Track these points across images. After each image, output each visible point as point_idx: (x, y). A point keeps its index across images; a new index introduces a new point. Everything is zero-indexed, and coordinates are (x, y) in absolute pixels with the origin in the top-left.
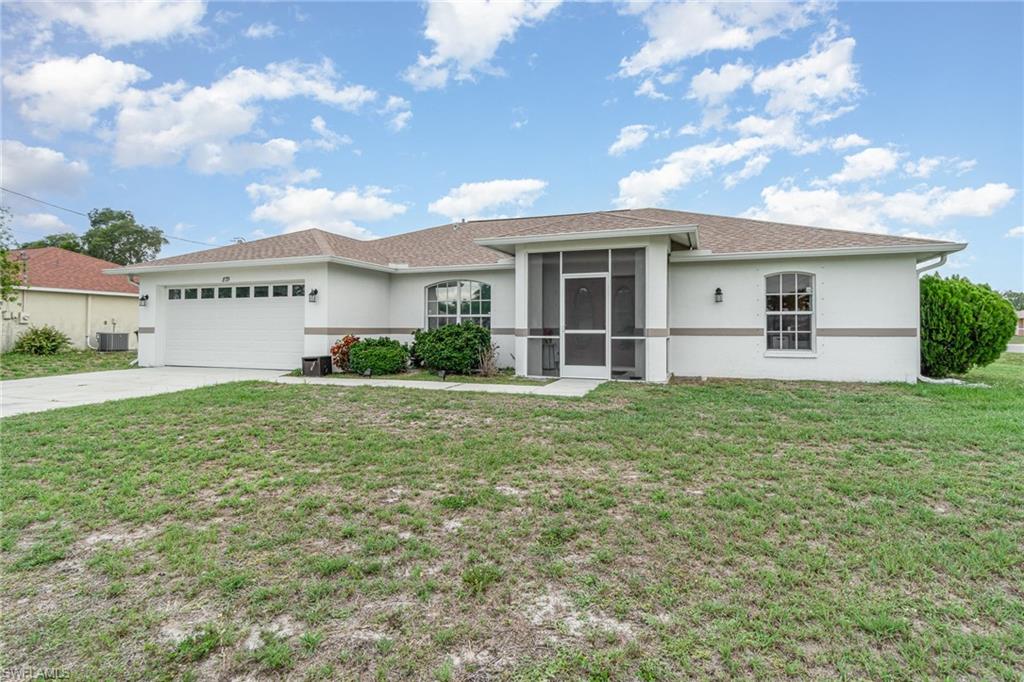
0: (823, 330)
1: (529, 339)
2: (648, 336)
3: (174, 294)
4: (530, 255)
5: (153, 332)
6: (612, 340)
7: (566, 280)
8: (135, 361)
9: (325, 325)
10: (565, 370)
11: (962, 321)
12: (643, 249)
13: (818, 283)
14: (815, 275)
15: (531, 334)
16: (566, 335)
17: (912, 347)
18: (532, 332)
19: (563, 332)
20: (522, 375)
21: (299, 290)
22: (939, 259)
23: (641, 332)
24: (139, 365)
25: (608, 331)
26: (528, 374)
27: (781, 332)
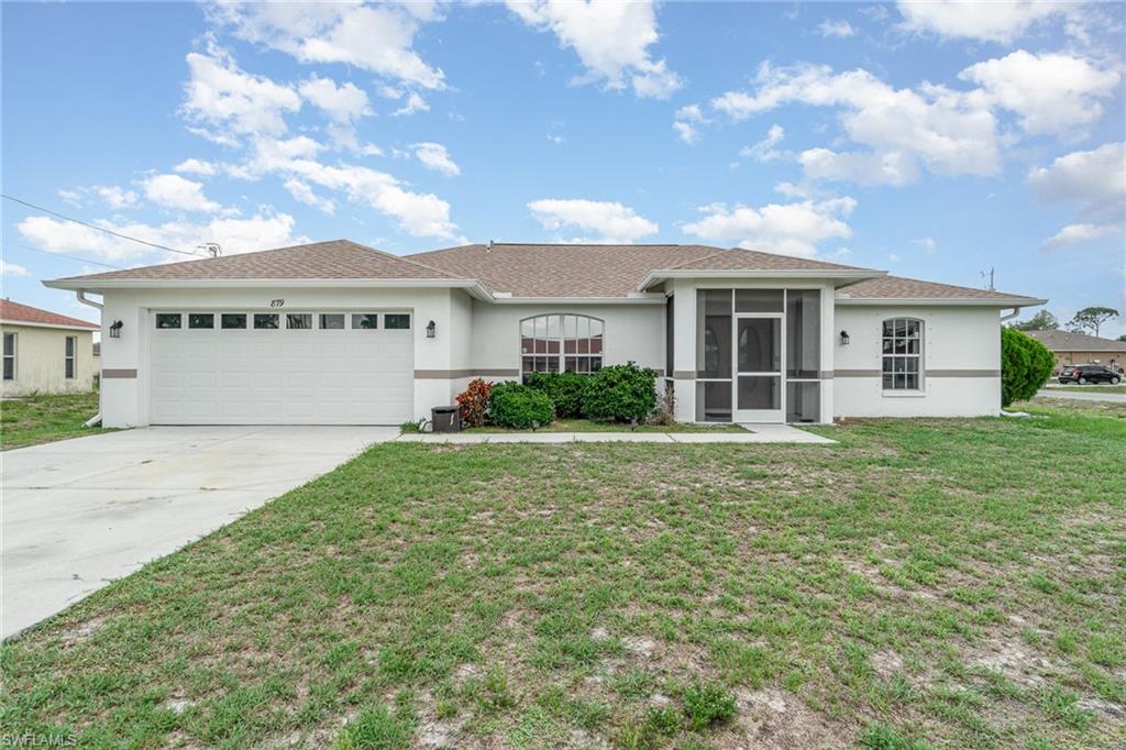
0: (930, 371)
1: (698, 383)
2: (824, 378)
3: (167, 321)
4: (698, 290)
5: (135, 376)
6: (788, 383)
7: (739, 319)
8: (94, 420)
9: (447, 367)
10: (739, 415)
11: (1023, 364)
12: (818, 291)
13: (926, 329)
14: (923, 321)
15: (699, 377)
16: (739, 377)
17: (994, 386)
18: (700, 375)
19: (736, 374)
20: (690, 421)
21: (399, 321)
22: (1012, 311)
23: (814, 374)
24: (105, 425)
25: (783, 374)
26: (697, 420)
27: (894, 373)
